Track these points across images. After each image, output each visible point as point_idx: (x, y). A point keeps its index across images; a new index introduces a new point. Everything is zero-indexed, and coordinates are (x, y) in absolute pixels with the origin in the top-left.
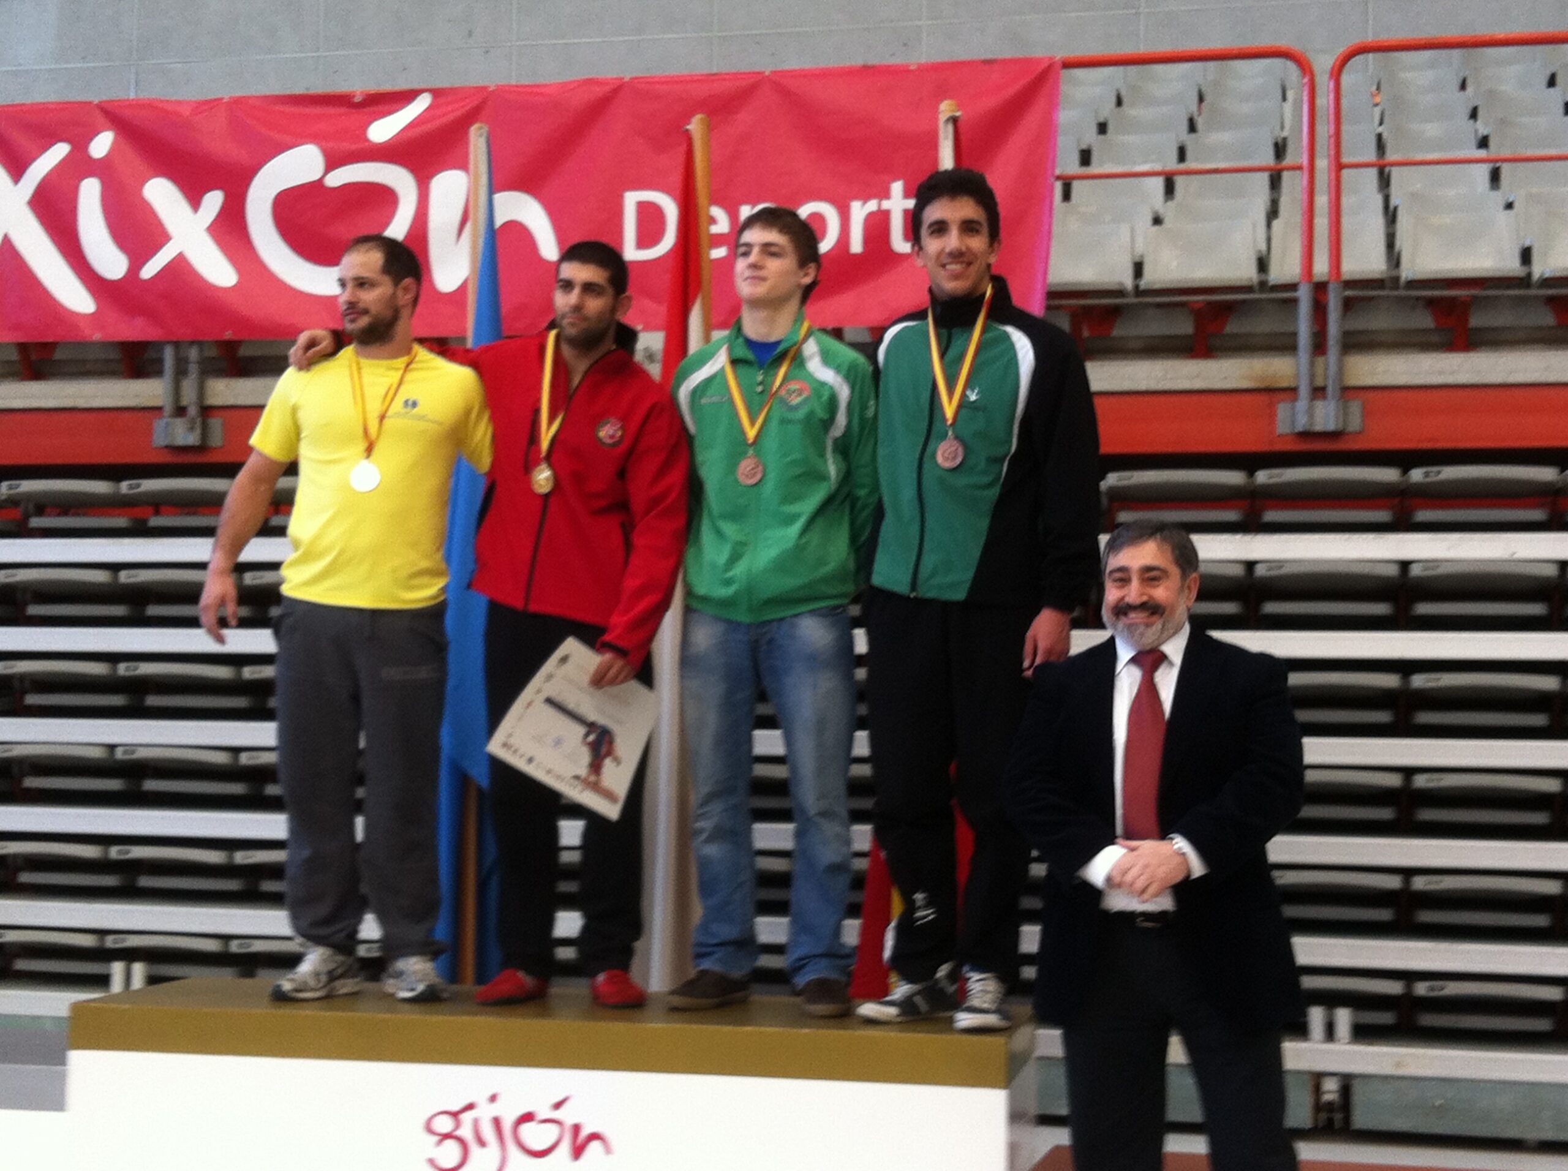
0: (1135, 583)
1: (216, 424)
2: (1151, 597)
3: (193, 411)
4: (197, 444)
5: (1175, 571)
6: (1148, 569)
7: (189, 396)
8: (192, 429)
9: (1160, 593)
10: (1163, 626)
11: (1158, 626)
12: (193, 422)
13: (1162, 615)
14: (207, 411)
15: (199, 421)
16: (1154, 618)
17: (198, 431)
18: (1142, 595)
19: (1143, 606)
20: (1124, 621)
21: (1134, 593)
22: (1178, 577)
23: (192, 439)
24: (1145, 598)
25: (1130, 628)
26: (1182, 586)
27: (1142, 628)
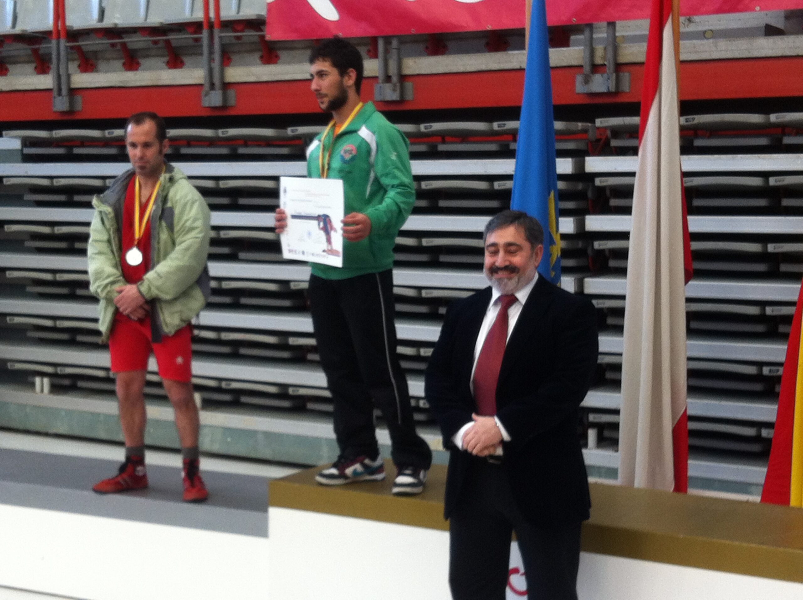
0: (501, 253)
1: (409, 85)
2: (510, 262)
3: (395, 79)
4: (398, 99)
5: (526, 245)
6: (509, 244)
7: (393, 70)
8: (394, 90)
9: (517, 260)
10: (519, 279)
11: (516, 279)
12: (395, 85)
13: (518, 272)
14: (403, 78)
15: (398, 85)
16: (513, 275)
17: (398, 91)
18: (505, 261)
19: (506, 268)
20: (496, 276)
21: (500, 260)
22: (529, 248)
23: (395, 96)
24: (507, 263)
25: (500, 281)
26: (532, 253)
27: (506, 280)
